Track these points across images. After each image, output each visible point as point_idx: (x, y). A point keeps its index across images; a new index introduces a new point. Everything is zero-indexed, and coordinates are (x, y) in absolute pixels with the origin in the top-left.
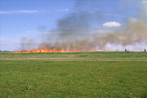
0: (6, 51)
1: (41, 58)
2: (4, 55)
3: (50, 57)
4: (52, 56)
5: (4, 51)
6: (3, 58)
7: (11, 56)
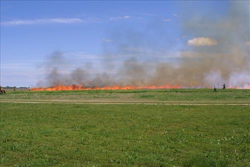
0: (24, 88)
1: (76, 99)
2: (16, 94)
3: (90, 98)
4: (96, 96)
5: (21, 88)
6: (12, 99)
7: (28, 95)
